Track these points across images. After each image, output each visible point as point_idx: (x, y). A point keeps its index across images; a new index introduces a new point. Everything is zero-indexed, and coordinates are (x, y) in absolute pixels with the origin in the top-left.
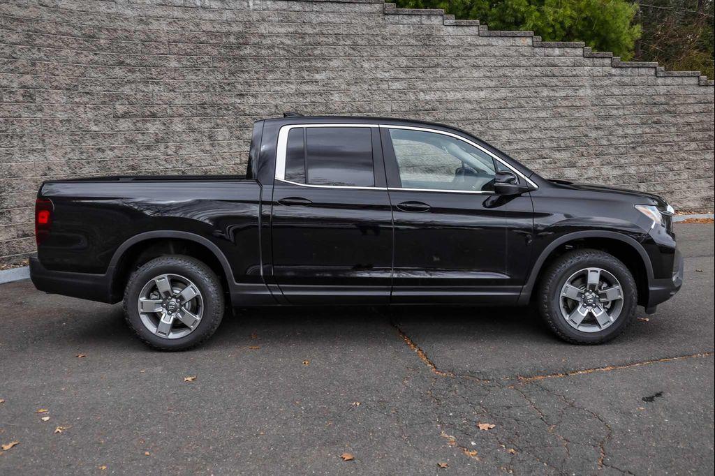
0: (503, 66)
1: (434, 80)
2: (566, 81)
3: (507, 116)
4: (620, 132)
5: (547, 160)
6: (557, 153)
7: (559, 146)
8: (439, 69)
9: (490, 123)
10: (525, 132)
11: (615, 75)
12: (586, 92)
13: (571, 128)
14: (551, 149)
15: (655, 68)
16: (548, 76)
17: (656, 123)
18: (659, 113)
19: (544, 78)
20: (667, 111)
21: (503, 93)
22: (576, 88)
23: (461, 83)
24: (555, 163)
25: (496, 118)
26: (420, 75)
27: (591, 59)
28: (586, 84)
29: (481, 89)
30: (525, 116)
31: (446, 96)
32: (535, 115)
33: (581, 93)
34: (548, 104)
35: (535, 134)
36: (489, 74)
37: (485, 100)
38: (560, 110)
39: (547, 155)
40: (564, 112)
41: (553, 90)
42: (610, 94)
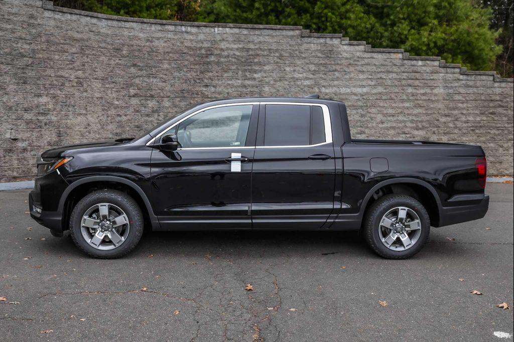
0: (381, 72)
1: (332, 80)
2: (425, 83)
3: (381, 105)
4: (464, 119)
5: (408, 135)
6: (416, 131)
7: (418, 126)
8: (336, 73)
9: (369, 109)
10: (393, 116)
11: (462, 80)
12: (440, 91)
13: (427, 115)
14: (412, 128)
15: (493, 75)
16: (413, 79)
17: (491, 113)
18: (495, 107)
19: (410, 80)
20: (503, 107)
21: (380, 89)
22: (432, 88)
23: (350, 82)
25: (373, 106)
26: (323, 76)
27: (445, 69)
28: (440, 85)
29: (364, 86)
30: (394, 105)
31: (340, 90)
32: (401, 105)
33: (436, 91)
34: (411, 98)
35: (401, 118)
36: (370, 77)
37: (367, 94)
38: (420, 102)
39: (409, 132)
40: (422, 104)
41: (416, 89)
42: (457, 92)
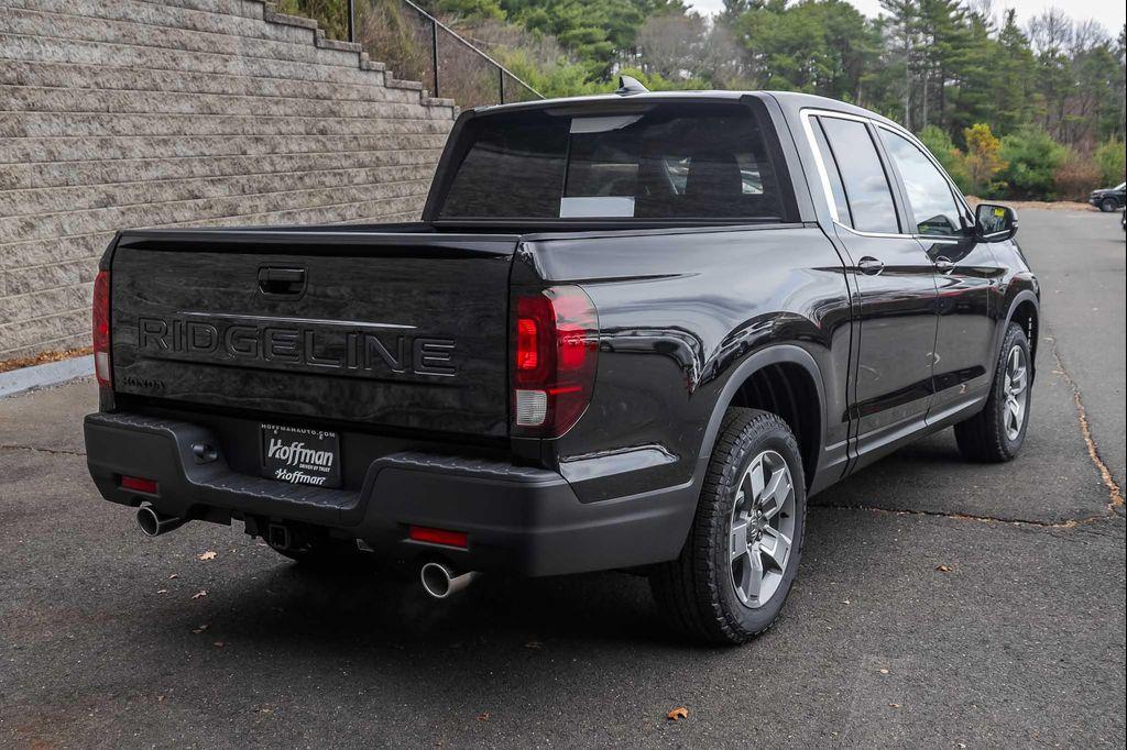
1: (17, 13)
2: (211, 42)
3: (138, 106)
4: (284, 148)
5: (200, 202)
6: (211, 187)
7: (213, 172)
9: (115, 120)
10: (165, 142)
12: (237, 67)
13: (228, 137)
14: (204, 178)
15: (314, 30)
16: (187, 28)
17: (322, 132)
18: (324, 115)
19: (183, 31)
20: (334, 114)
21: (127, 56)
22: (226, 57)
23: (62, 24)
24: (211, 208)
25: (121, 110)
27: (239, 2)
28: (237, 52)
29: (89, 42)
30: (163, 108)
31: (40, 53)
32: (176, 108)
33: (232, 67)
35: (180, 148)
36: (102, 11)
37: (104, 68)
38: (209, 99)
39: (200, 191)
40: (214, 105)
41: (197, 58)
42: (267, 74)
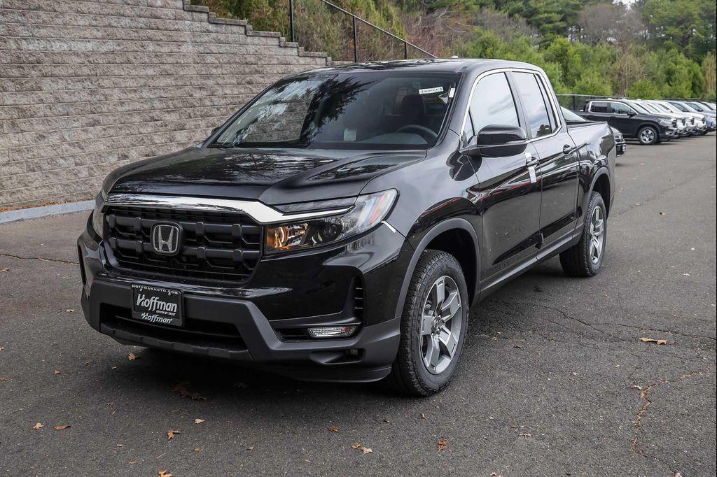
0: (109, 14)
1: (37, 27)
2: (170, 36)
3: (116, 72)
4: (220, 93)
5: (159, 123)
6: (166, 115)
7: (168, 106)
8: (41, 13)
9: (100, 80)
10: (135, 91)
11: (211, 32)
12: (188, 48)
13: (178, 87)
14: (161, 110)
15: (245, 26)
16: (153, 29)
17: (249, 83)
18: (251, 73)
19: (149, 31)
20: (259, 72)
21: (111, 46)
22: (179, 43)
23: (66, 31)
24: (166, 126)
25: (105, 75)
26: (20, 18)
27: (190, 13)
28: (188, 40)
29: (85, 39)
30: (134, 72)
31: (52, 47)
32: (143, 72)
33: (184, 49)
34: (155, 60)
35: (146, 94)
36: (94, 23)
37: (93, 52)
38: (167, 67)
39: (158, 117)
40: (170, 70)
41: (159, 45)
42: (209, 51)
